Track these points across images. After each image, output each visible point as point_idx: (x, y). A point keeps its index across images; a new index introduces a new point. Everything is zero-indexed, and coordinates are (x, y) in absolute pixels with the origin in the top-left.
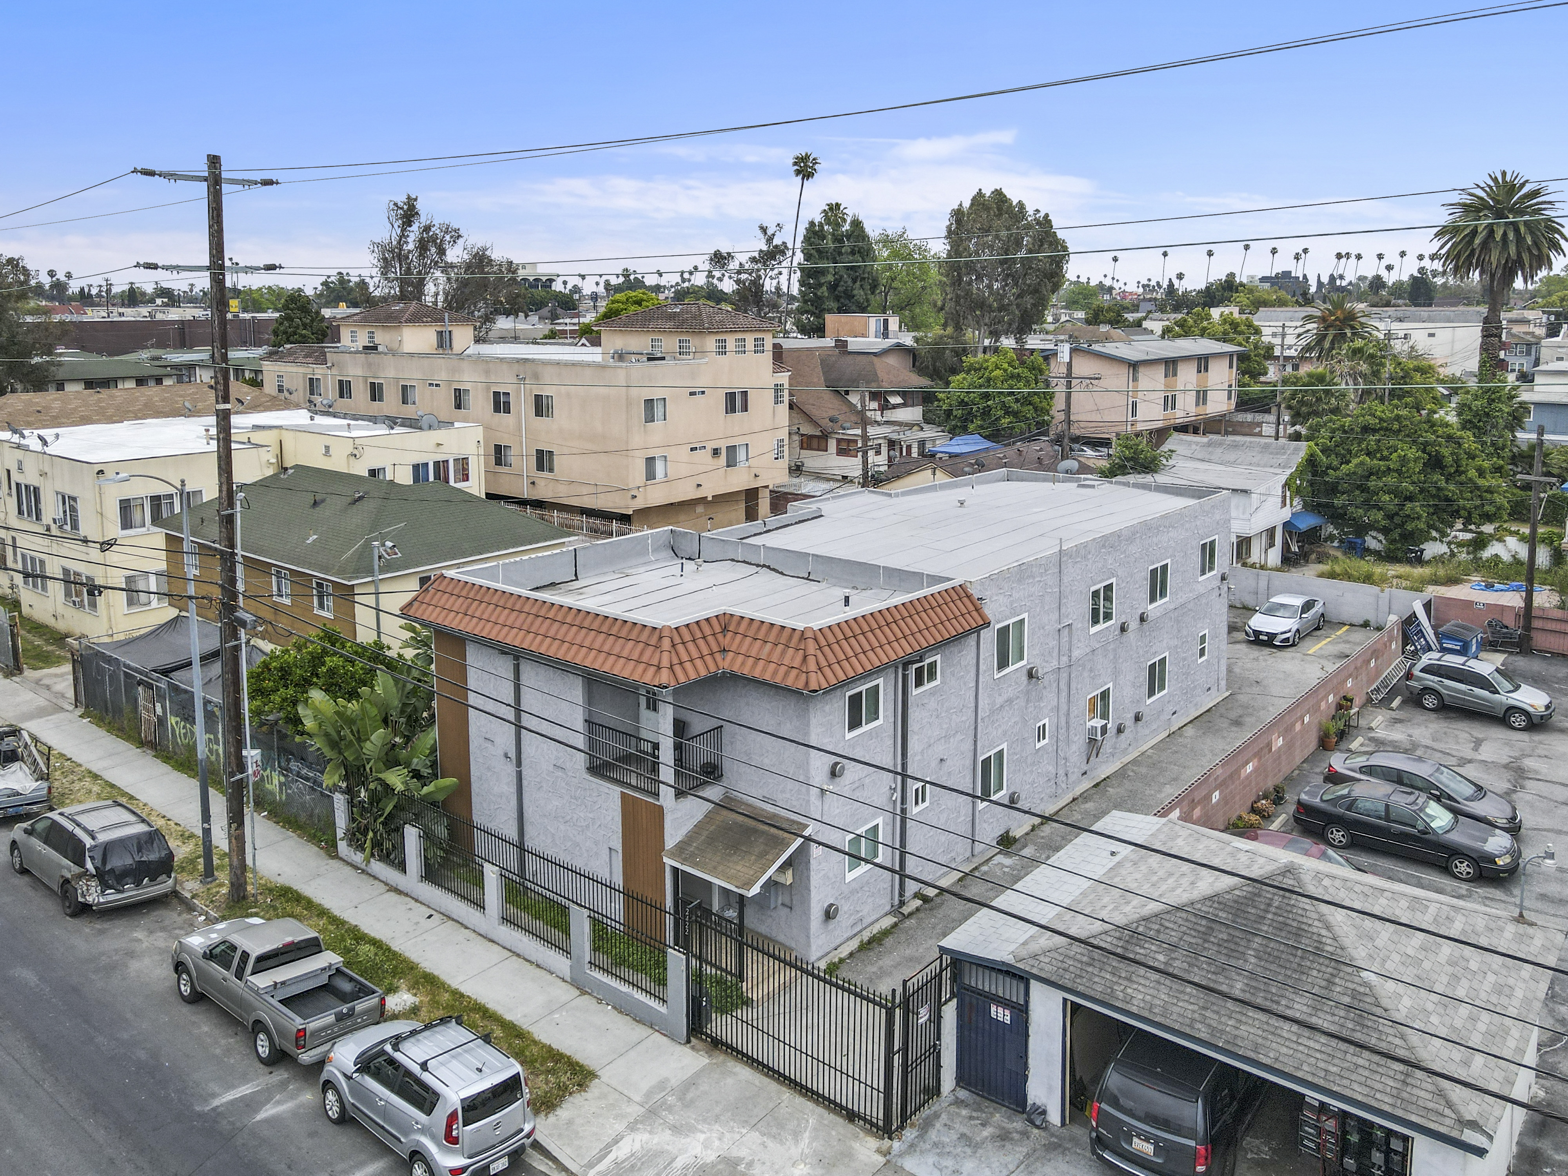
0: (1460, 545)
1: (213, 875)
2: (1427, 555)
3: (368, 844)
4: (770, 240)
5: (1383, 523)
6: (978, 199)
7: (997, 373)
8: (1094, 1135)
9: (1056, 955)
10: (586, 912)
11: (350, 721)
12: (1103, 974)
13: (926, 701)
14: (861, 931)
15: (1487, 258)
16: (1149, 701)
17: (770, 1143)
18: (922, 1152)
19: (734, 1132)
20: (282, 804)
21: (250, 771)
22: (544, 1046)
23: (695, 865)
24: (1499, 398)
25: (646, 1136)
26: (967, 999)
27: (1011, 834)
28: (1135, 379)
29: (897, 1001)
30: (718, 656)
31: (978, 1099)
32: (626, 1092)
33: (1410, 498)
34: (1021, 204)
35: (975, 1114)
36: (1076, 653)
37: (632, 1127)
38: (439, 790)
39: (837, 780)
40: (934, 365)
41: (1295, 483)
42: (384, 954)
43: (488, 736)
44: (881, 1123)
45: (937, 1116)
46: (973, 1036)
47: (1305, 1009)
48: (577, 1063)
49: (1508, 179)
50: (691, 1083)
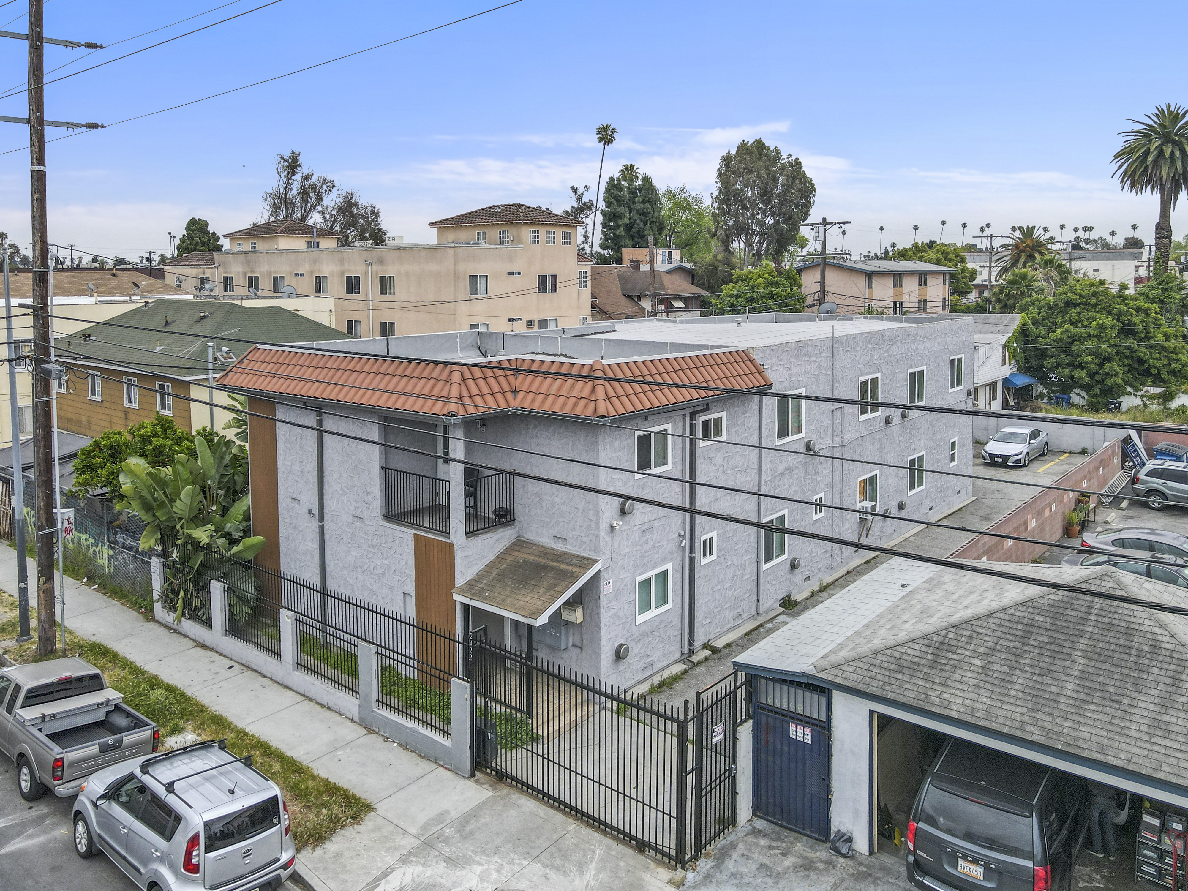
0: (1152, 397)
1: (29, 634)
2: (1124, 407)
3: (180, 604)
4: (579, 199)
5: (1087, 380)
6: (743, 147)
7: (760, 280)
8: (911, 858)
9: (861, 665)
10: (374, 648)
11: (162, 483)
12: (914, 680)
13: (712, 455)
14: (651, 676)
15: (1158, 173)
16: (910, 493)
17: (551, 874)
18: (719, 883)
19: (514, 864)
20: (111, 577)
21: (59, 526)
22: (322, 780)
23: (483, 599)
24: (1171, 288)
25: (418, 869)
26: (763, 719)
27: (792, 598)
28: (870, 287)
29: (690, 715)
30: (509, 395)
31: (777, 828)
32: (402, 825)
33: (1108, 359)
34: (777, 151)
35: (774, 844)
36: (848, 436)
37: (404, 860)
38: (247, 549)
39: (628, 518)
40: (709, 282)
41: (1012, 345)
42: (174, 698)
43: (294, 496)
44: (673, 853)
45: (733, 846)
46: (770, 758)
47: (1152, 707)
48: (354, 797)
49: (1172, 109)
50: (473, 814)
